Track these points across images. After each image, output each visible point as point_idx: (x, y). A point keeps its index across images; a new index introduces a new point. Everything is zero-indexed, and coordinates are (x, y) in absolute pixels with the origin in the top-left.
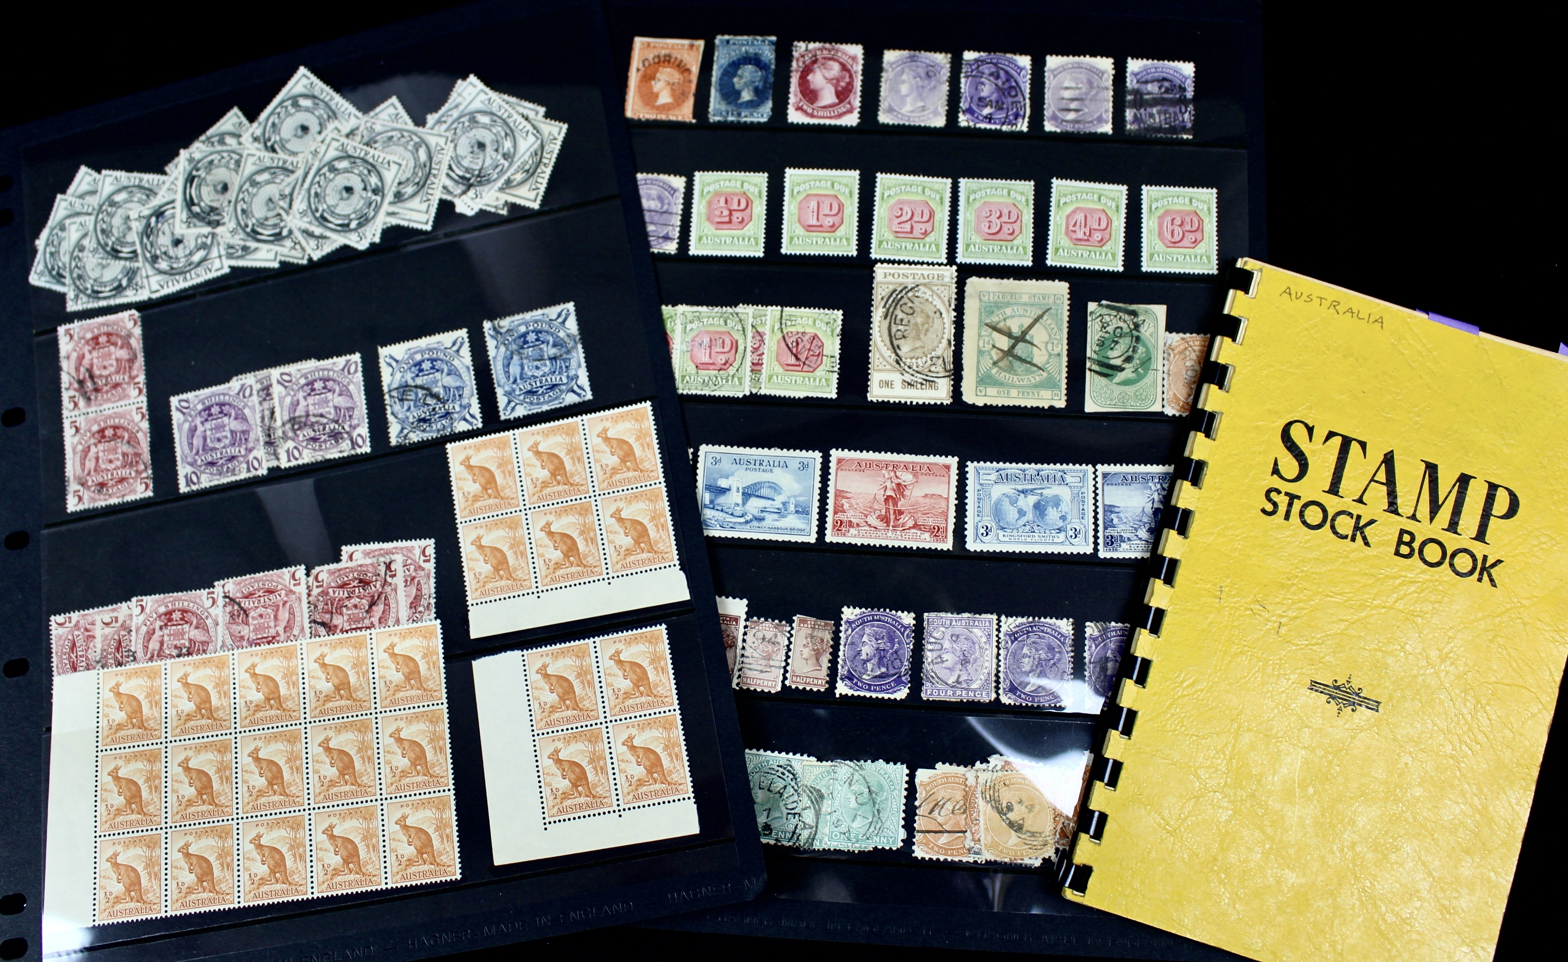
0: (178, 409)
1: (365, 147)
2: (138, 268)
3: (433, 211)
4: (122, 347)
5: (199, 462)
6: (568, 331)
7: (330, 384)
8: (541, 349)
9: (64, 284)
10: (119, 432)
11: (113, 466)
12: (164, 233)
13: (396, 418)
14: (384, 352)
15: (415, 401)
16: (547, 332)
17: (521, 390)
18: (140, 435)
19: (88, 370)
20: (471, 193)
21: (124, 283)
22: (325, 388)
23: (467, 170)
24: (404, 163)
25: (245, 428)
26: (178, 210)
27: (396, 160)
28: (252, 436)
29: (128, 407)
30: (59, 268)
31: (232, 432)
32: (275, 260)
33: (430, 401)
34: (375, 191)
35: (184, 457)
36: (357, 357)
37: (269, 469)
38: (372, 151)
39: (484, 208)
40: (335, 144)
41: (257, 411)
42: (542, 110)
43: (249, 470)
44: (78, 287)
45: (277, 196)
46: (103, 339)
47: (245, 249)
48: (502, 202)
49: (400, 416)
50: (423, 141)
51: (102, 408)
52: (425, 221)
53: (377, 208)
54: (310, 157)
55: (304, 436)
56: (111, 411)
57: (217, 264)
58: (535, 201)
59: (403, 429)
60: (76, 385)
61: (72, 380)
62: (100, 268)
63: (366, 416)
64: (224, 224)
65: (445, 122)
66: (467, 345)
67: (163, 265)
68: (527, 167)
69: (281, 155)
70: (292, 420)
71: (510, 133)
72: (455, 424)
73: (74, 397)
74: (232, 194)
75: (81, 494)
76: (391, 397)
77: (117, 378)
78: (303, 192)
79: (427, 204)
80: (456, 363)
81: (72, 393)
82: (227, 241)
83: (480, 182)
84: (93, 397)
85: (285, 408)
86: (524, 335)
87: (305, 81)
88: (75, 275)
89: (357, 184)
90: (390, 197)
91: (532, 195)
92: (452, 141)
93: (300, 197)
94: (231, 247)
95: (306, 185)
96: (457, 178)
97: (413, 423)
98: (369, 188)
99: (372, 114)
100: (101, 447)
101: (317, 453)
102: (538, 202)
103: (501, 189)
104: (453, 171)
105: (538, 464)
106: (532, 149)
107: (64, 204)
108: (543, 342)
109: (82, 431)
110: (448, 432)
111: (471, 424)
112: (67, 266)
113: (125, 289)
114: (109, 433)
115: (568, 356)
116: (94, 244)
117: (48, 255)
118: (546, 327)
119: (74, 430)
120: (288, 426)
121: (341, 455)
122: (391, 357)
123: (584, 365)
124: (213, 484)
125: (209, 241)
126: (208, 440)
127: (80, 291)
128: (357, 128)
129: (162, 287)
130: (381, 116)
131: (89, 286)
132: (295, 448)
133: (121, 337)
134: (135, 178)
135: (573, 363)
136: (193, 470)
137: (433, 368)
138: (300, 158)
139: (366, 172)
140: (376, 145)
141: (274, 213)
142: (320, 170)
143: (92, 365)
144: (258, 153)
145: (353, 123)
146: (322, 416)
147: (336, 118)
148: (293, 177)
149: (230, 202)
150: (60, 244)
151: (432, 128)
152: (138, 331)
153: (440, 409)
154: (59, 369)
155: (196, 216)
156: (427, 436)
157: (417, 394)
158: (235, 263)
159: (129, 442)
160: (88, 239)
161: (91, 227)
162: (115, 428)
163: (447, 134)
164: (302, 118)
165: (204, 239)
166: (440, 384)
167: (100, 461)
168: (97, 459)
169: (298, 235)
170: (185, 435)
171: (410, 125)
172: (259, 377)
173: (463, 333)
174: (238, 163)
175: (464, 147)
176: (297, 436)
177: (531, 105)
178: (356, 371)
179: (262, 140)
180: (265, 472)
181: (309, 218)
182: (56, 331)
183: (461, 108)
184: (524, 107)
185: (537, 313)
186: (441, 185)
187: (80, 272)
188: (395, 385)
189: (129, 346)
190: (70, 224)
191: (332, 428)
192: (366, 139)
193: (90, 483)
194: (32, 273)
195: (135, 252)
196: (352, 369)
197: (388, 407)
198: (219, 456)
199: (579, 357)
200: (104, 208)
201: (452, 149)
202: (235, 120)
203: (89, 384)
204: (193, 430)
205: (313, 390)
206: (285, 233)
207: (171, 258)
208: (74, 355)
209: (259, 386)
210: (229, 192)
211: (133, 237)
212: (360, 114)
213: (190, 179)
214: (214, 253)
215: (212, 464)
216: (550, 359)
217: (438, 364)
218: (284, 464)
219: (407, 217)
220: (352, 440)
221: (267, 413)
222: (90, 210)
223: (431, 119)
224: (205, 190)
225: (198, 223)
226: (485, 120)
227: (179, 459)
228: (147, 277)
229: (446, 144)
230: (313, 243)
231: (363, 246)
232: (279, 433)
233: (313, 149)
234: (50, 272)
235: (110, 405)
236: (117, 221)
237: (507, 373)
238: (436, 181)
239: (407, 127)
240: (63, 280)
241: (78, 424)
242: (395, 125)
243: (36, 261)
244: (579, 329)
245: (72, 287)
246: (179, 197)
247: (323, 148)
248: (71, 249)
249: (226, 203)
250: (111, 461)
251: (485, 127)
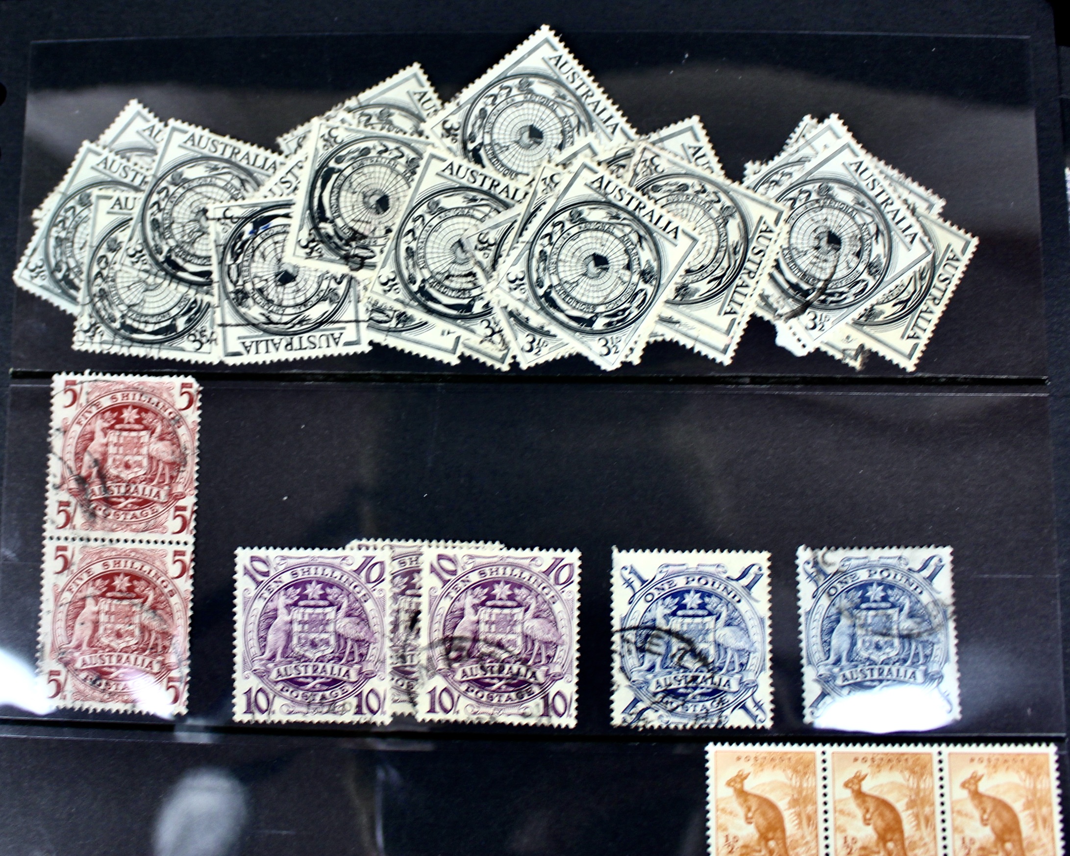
0: (247, 572)
1: (639, 194)
2: (209, 305)
3: (738, 332)
4: (161, 438)
5: (274, 675)
6: (937, 596)
7: (521, 593)
8: (888, 617)
9: (74, 300)
10: (140, 586)
11: (120, 644)
12: (263, 256)
13: (629, 679)
14: (621, 559)
15: (665, 658)
16: (903, 590)
17: (845, 678)
18: (174, 600)
19: (96, 461)
20: (806, 318)
21: (181, 324)
22: (511, 597)
23: (805, 276)
24: (701, 239)
25: (362, 635)
26: (295, 222)
27: (689, 230)
28: (373, 652)
29: (159, 546)
30: (69, 269)
31: (339, 636)
32: (454, 351)
33: (689, 662)
34: (646, 276)
35: (249, 660)
36: (573, 557)
37: (394, 715)
38: (650, 205)
39: (824, 348)
40: (587, 176)
41: (388, 611)
42: (939, 204)
43: (359, 711)
44: (98, 312)
45: (474, 241)
46: (129, 415)
47: (403, 318)
48: (855, 345)
49: (635, 677)
50: (737, 207)
51: (114, 536)
52: (722, 347)
53: (645, 306)
54: (541, 186)
55: (464, 674)
56: (129, 545)
57: (350, 333)
58: (910, 356)
59: (636, 701)
60: (73, 485)
61: (67, 474)
62: (141, 287)
63: (576, 663)
64: (373, 266)
65: (777, 183)
66: (765, 580)
67: (255, 312)
68: (904, 296)
69: (489, 171)
70: (448, 641)
71: (884, 231)
72: (727, 712)
73: (68, 504)
74: (394, 217)
75: (61, 678)
76: (624, 640)
77: (147, 490)
78: (521, 246)
79: (731, 317)
80: (743, 607)
81: (65, 496)
82: (375, 297)
83: (824, 301)
84: (100, 513)
85: (437, 618)
86: (864, 586)
87: (546, 51)
88: (95, 289)
89: (617, 258)
90: (668, 292)
91: (906, 346)
92: (786, 221)
93: (514, 253)
94: (380, 311)
95: (528, 235)
96: (786, 286)
97: (655, 694)
98: (635, 267)
99: (654, 136)
100: (104, 604)
101: (483, 709)
102: (915, 360)
103: (857, 323)
104: (781, 272)
105: (859, 813)
106: (916, 268)
107: (92, 160)
108: (893, 606)
109: (74, 568)
110: (712, 723)
111: (754, 718)
112: (85, 268)
113: (181, 335)
114: (121, 583)
115: (931, 638)
116: (136, 245)
117: (52, 242)
118: (901, 580)
119: (60, 563)
120: (439, 650)
121: (524, 721)
122: (633, 571)
123: (954, 658)
124: (293, 718)
125: (341, 289)
126: (295, 640)
127: (101, 320)
128: (628, 155)
129: (248, 350)
130: (666, 143)
131: (118, 315)
132: (445, 690)
133: (163, 419)
134: (225, 144)
135: (938, 651)
136: (261, 686)
137: (702, 606)
138: (521, 183)
139: (634, 238)
140: (658, 195)
141: (464, 269)
142: (555, 214)
143: (105, 455)
144: (450, 158)
145: (617, 144)
146: (500, 645)
147: (592, 130)
148: (506, 216)
149: (389, 231)
150: (76, 228)
151: (755, 189)
152: (193, 416)
153: (705, 680)
154: (47, 448)
155: (326, 239)
156: (676, 722)
157: (668, 646)
158: (380, 338)
159: (153, 608)
160: (128, 232)
161: (136, 213)
162: (134, 577)
163: (779, 205)
164: (532, 114)
165: (333, 285)
166: (710, 637)
167: (101, 630)
168: (96, 624)
169: (499, 315)
170: (254, 619)
171: (718, 175)
172: (398, 551)
173: (761, 559)
174: (412, 166)
175: (803, 239)
176: (454, 671)
177: (921, 190)
178: (568, 582)
179: (459, 138)
180: (388, 720)
181: (525, 293)
182: (47, 376)
183: (808, 166)
184: (911, 192)
185: (890, 554)
186: (759, 291)
187: (105, 286)
188: (633, 622)
189: (175, 441)
190: (99, 197)
191: (515, 670)
192: (640, 180)
193: (78, 665)
194: (21, 266)
195: (208, 274)
196: (564, 575)
197: (616, 657)
198: (310, 672)
199: (947, 644)
200: (164, 184)
201: (784, 235)
202: (413, 86)
203: (96, 488)
204: (269, 617)
205: (491, 597)
206: (478, 308)
207: (270, 302)
208: (76, 430)
209: (396, 567)
210: (389, 213)
211: (206, 247)
212: (632, 132)
213: (323, 174)
214: (348, 312)
215: (296, 683)
216: (902, 637)
217: (712, 602)
218: (422, 714)
219: (693, 333)
220: (546, 698)
221: (404, 617)
222: (137, 182)
223: (753, 170)
224: (346, 199)
225: (328, 255)
226: (846, 197)
227: (238, 660)
228: (223, 325)
229: (777, 222)
230: (524, 338)
231: (610, 364)
232: (423, 658)
233: (547, 174)
234: (52, 273)
235: (130, 536)
236: (182, 213)
237: (827, 643)
238: (752, 283)
239: (713, 177)
240: (72, 292)
241: (68, 554)
242: (692, 167)
243: (31, 246)
244: (954, 595)
245: (88, 309)
246: (300, 199)
247: (564, 178)
248: (95, 244)
249: (381, 232)
250: (119, 635)
251: (844, 209)
